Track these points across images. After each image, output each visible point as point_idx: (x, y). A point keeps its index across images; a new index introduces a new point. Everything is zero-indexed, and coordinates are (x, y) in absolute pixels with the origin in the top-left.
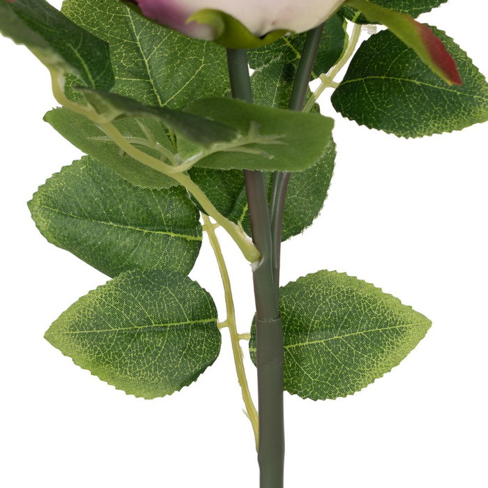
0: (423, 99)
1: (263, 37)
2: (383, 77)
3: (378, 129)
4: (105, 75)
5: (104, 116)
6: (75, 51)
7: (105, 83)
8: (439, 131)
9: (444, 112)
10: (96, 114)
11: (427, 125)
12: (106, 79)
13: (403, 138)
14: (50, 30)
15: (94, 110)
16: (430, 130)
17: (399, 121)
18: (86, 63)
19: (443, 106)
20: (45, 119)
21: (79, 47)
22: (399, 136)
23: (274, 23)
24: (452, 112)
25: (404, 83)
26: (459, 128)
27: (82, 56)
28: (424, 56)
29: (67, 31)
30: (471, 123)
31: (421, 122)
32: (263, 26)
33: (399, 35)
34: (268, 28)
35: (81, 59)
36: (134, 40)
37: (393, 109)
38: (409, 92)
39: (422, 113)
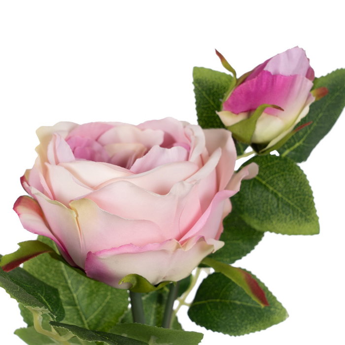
0: (243, 313)
1: (156, 286)
2: (218, 300)
3: (219, 332)
4: (60, 310)
5: (64, 337)
6: (43, 297)
7: (60, 315)
8: (253, 331)
9: (255, 319)
10: (59, 336)
11: (246, 328)
12: (61, 313)
13: (233, 337)
14: (28, 286)
15: (58, 334)
16: (248, 331)
17: (230, 326)
18: (49, 304)
19: (254, 316)
20: (15, 333)
21: (44, 295)
22: (231, 336)
23: (164, 278)
24: (260, 319)
25: (231, 303)
26: (265, 329)
27: (46, 300)
28: (248, 291)
29: (36, 285)
30: (271, 324)
31: (242, 327)
32: (157, 280)
33: (233, 280)
34: (160, 281)
35: (46, 302)
36: (66, 282)
37: (226, 319)
38: (234, 309)
39: (243, 321)
